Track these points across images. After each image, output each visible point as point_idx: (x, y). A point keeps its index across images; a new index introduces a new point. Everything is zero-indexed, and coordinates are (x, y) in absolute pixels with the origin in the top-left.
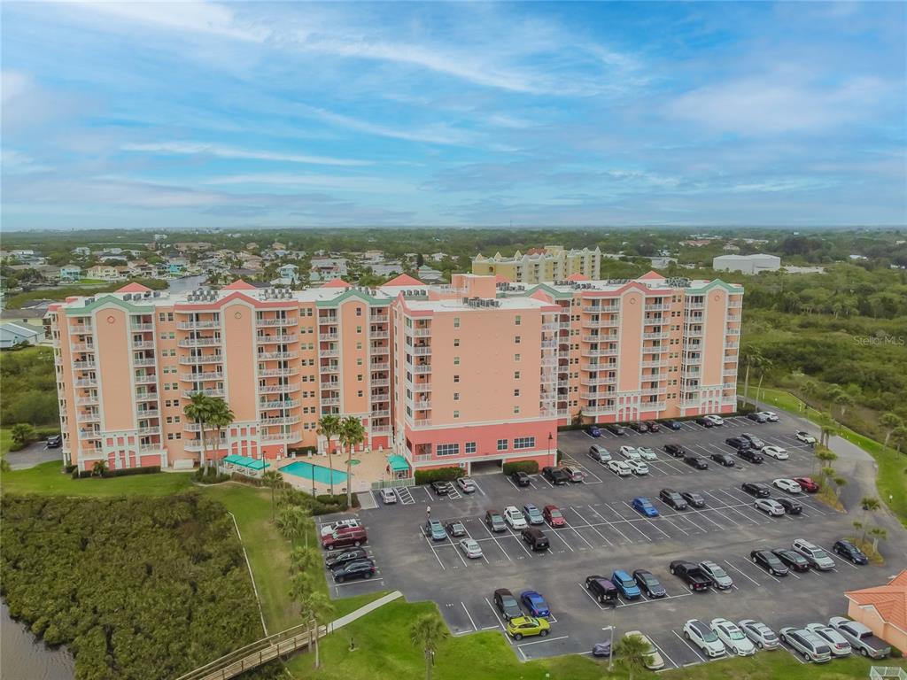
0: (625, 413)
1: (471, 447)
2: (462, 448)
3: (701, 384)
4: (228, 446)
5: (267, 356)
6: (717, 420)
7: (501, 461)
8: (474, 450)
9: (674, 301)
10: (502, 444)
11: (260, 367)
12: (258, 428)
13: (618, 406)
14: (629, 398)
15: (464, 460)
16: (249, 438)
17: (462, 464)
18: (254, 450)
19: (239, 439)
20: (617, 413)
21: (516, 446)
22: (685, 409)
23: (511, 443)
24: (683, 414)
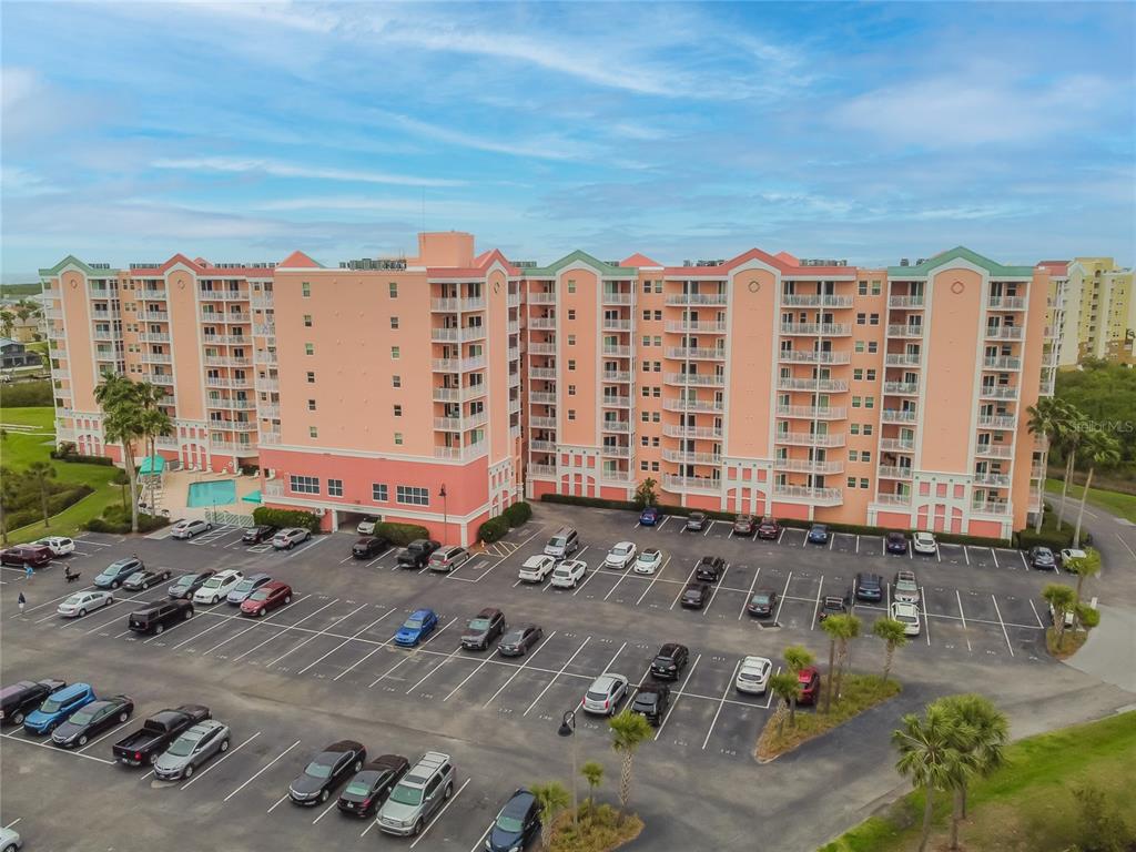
0: (739, 497)
1: (336, 487)
2: (323, 486)
3: (916, 467)
4: (179, 449)
5: (216, 340)
6: (926, 543)
7: (379, 517)
8: (339, 492)
9: (863, 292)
10: (380, 492)
11: (208, 352)
12: (206, 432)
13: (726, 483)
14: (747, 473)
15: (327, 506)
16: (197, 441)
17: (319, 511)
18: (203, 456)
19: (188, 441)
20: (721, 495)
21: (400, 499)
22: (874, 511)
23: (392, 493)
24: (872, 522)
